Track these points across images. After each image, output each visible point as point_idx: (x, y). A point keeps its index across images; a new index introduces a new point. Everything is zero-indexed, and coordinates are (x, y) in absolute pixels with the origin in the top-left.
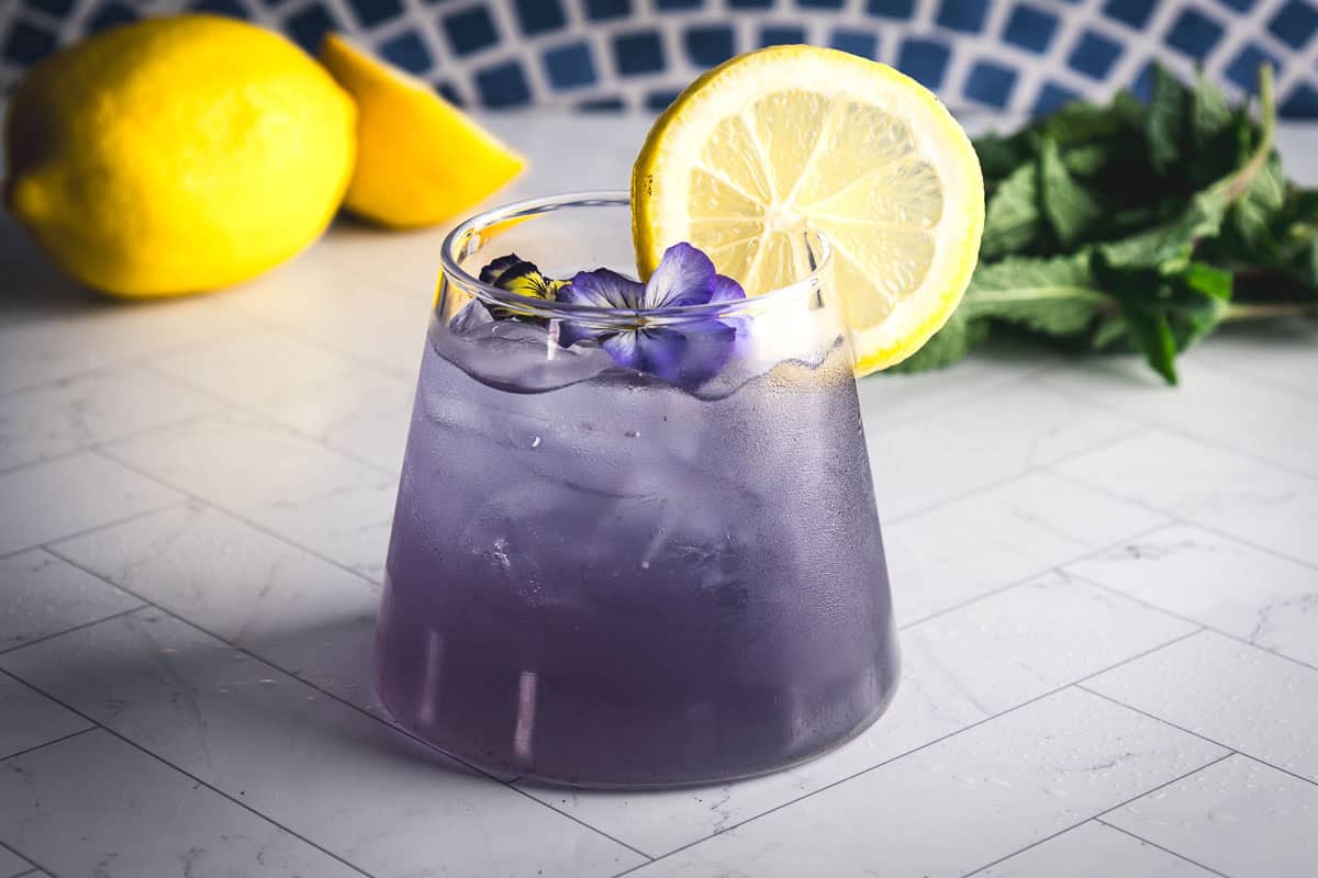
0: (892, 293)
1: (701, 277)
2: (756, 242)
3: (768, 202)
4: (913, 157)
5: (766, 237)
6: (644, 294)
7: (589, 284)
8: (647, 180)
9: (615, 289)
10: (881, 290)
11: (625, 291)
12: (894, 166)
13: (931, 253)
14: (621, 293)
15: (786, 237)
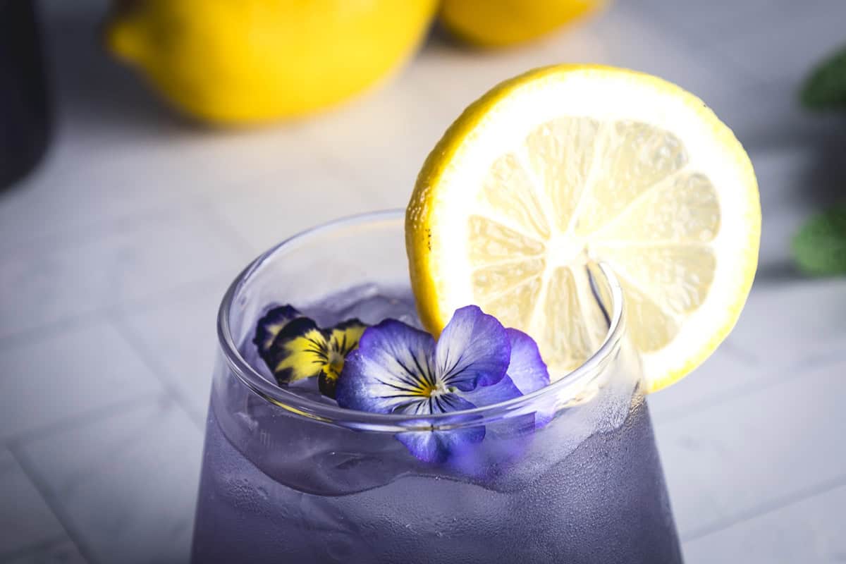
0: (675, 310)
1: (494, 346)
2: (538, 280)
3: (547, 236)
4: (687, 170)
5: (548, 275)
6: (434, 353)
7: (376, 343)
8: (426, 234)
9: (403, 345)
10: (667, 311)
11: (414, 348)
12: (669, 181)
13: (712, 265)
14: (410, 349)
15: (568, 270)
